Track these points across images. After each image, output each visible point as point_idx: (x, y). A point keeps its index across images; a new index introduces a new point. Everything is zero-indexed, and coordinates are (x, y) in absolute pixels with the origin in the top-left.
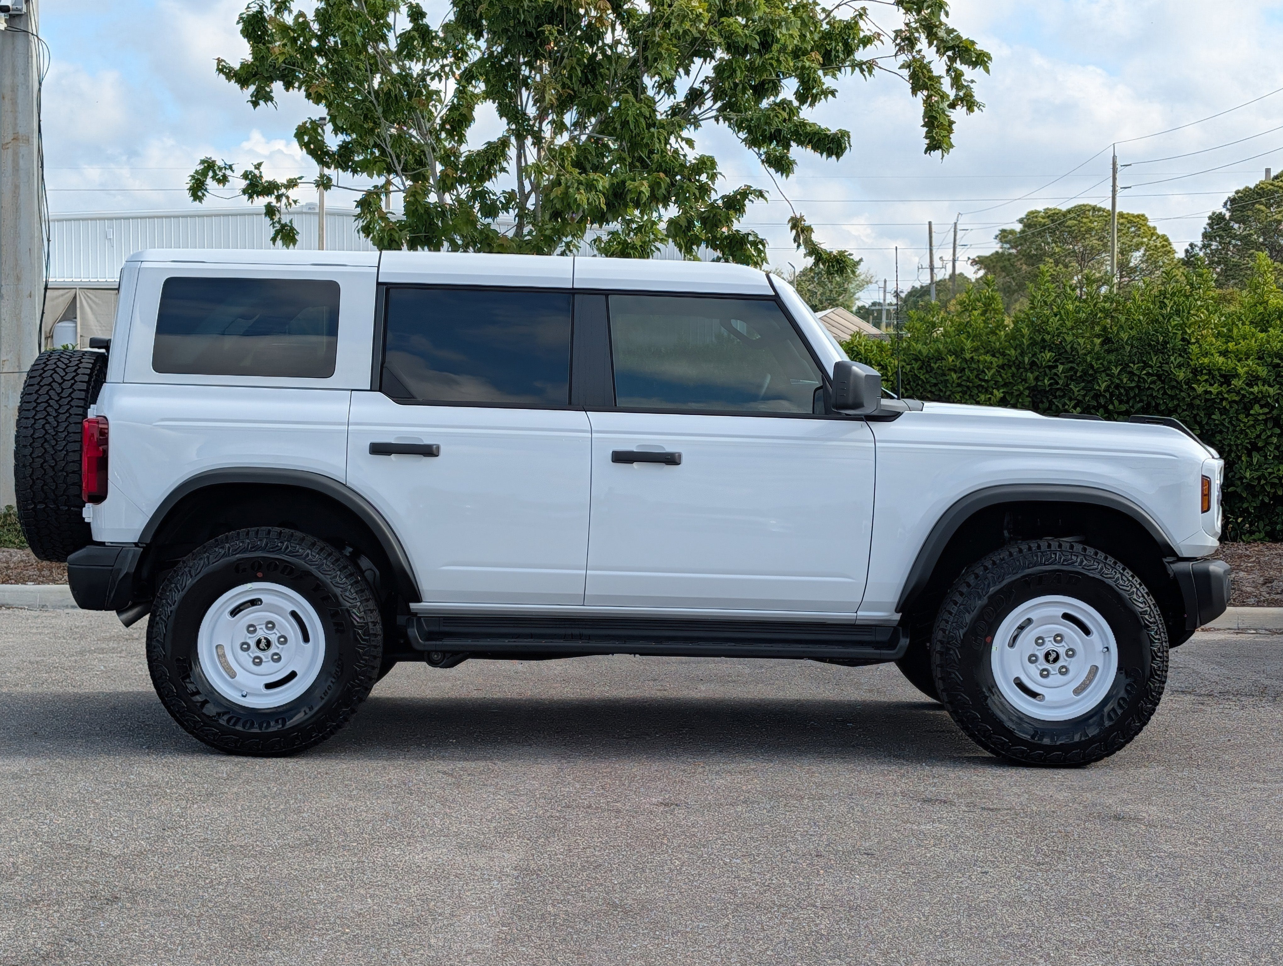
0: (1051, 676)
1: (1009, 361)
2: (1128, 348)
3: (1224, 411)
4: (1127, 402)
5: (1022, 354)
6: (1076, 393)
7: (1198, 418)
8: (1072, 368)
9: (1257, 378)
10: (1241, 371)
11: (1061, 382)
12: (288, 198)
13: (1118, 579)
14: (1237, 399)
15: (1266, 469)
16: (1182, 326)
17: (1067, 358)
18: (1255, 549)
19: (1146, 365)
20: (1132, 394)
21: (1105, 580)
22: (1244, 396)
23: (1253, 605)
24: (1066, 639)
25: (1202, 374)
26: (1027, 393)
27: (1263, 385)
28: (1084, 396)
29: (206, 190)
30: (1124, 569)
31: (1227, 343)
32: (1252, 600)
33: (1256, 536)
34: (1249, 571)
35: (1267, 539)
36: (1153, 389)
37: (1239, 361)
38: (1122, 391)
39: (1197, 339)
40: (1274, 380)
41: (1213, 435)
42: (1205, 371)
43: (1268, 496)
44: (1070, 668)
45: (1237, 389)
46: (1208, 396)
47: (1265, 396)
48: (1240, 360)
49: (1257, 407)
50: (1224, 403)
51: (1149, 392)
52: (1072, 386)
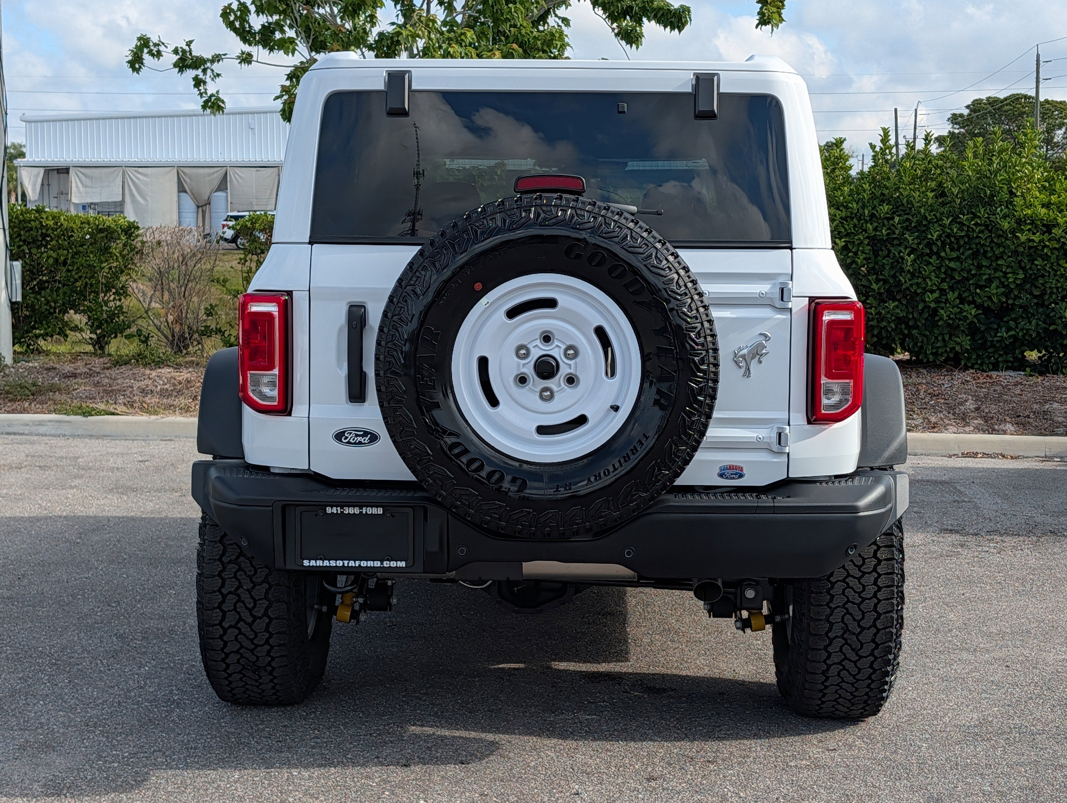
1: (852, 213)
2: (958, 201)
3: (1045, 258)
4: (958, 250)
5: (864, 207)
6: (911, 242)
7: (1023, 264)
8: (907, 220)
10: (1061, 221)
11: (897, 232)
12: (212, 70)
14: (1057, 246)
16: (1009, 182)
17: (903, 211)
19: (975, 216)
20: (962, 242)
22: (1064, 243)
25: (1026, 224)
26: (866, 242)
28: (919, 244)
29: (142, 63)
31: (1050, 195)
36: (980, 237)
37: (1060, 213)
38: (953, 239)
39: (1022, 193)
41: (1036, 279)
42: (1028, 222)
45: (1057, 237)
46: (1030, 244)
48: (1061, 211)
50: (1046, 250)
51: (977, 241)
52: (906, 236)
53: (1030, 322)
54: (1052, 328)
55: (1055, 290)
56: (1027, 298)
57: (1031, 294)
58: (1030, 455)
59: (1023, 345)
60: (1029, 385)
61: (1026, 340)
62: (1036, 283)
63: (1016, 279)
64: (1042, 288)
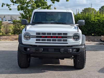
10: (96, 21)
12: (10, 6)
16: (91, 17)
29: (3, 6)
31: (95, 18)
33: (97, 36)
34: (96, 39)
46: (93, 23)
47: (98, 23)
51: (87, 23)
54: (95, 32)
59: (92, 33)
64: (94, 28)
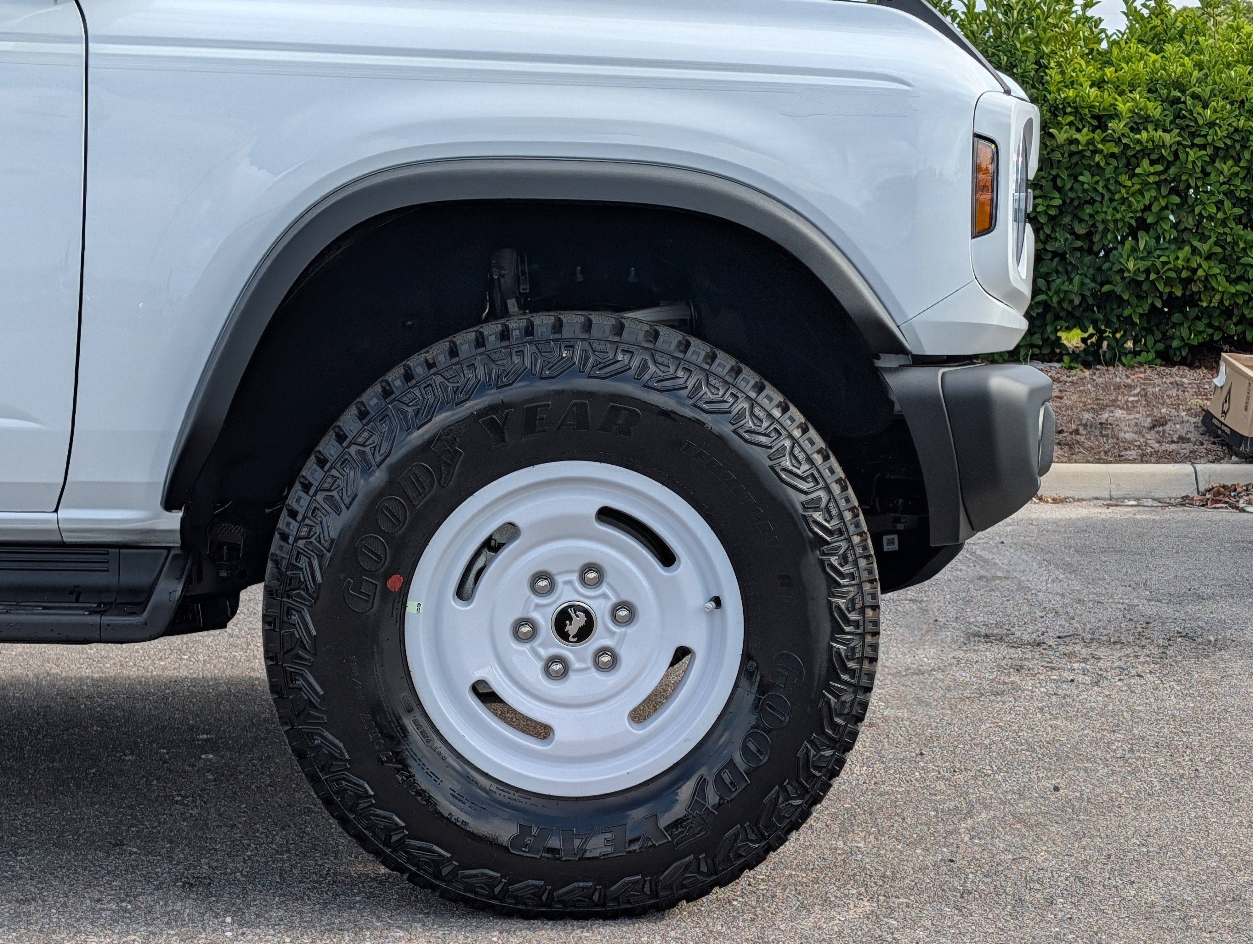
0: (572, 676)
3: (1097, 170)
7: (1059, 183)
9: (1147, 119)
10: (1122, 107)
13: (740, 415)
14: (1116, 150)
15: (1159, 257)
16: (1037, 41)
18: (1139, 375)
21: (706, 418)
22: (1127, 146)
23: (1134, 461)
24: (610, 577)
25: (1065, 113)
27: (1156, 130)
30: (760, 388)
31: (1102, 69)
32: (1133, 453)
33: (1143, 357)
34: (1129, 408)
35: (1159, 361)
39: (1059, 62)
40: (1172, 122)
41: (1080, 207)
42: (1069, 110)
43: (1161, 297)
44: (623, 653)
45: (1116, 136)
46: (1073, 148)
47: (1158, 146)
48: (1121, 94)
49: (1145, 163)
50: (1097, 158)
53: (1071, 281)
54: (1106, 288)
55: (1111, 226)
56: (1066, 240)
57: (1073, 233)
58: (1084, 495)
59: (1057, 318)
60: (1072, 382)
61: (1063, 309)
62: (1080, 214)
63: (1048, 206)
64: (1091, 223)
